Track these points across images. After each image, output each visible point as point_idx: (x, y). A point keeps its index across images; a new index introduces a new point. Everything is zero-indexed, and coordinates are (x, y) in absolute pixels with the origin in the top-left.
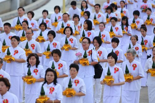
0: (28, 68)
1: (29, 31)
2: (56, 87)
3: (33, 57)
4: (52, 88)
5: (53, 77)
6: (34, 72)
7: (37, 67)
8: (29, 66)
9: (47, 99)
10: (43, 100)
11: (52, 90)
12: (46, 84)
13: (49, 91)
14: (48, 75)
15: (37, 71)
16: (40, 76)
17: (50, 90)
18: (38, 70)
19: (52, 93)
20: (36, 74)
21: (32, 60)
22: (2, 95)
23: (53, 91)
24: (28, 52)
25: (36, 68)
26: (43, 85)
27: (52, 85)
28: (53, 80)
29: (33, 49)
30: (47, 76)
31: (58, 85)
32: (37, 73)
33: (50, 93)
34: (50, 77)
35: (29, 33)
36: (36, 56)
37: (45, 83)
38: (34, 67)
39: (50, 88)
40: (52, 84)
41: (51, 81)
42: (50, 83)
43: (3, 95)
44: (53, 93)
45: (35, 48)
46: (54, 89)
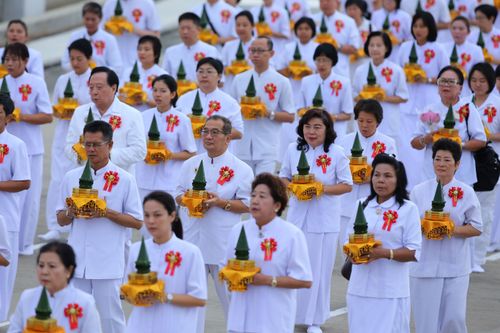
0: (300, 152)
1: (261, 44)
2: (402, 212)
3: (318, 121)
4: (390, 212)
5: (394, 180)
6: (319, 163)
7: (326, 150)
8: (302, 145)
9: (371, 244)
10: (360, 246)
11: (390, 219)
12: (374, 203)
13: (382, 222)
14: (377, 175)
15: (328, 162)
16: (336, 178)
17: (385, 218)
18: (329, 160)
19: (389, 230)
20: (324, 171)
21: (312, 130)
22: (260, 228)
23: (393, 221)
24: (255, 107)
25: (323, 153)
26: (364, 204)
27: (390, 204)
28: (392, 188)
29: (272, 97)
30: (374, 177)
31: (409, 204)
32: (328, 168)
33: (384, 227)
34: (382, 179)
35: (260, 51)
36: (325, 117)
37: (370, 198)
38: (320, 151)
39: (385, 214)
40: (392, 200)
41: (385, 193)
42: (386, 198)
43: (263, 227)
44: (394, 226)
45: (276, 94)
46: (395, 215)
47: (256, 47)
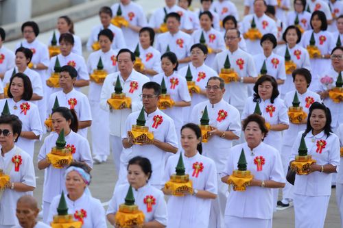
0: (255, 104)
1: (233, 33)
2: (329, 141)
4: (321, 141)
5: (325, 119)
6: (268, 110)
7: (272, 102)
8: (257, 98)
9: (310, 163)
10: (303, 164)
11: (321, 145)
12: (310, 134)
13: (316, 148)
14: (314, 116)
15: (273, 110)
16: (279, 120)
17: (318, 145)
18: (274, 108)
19: (320, 152)
20: (271, 116)
21: (264, 89)
22: (252, 150)
23: (323, 147)
24: (230, 75)
25: (270, 104)
26: (304, 135)
27: (321, 135)
28: (323, 125)
29: (241, 68)
30: (311, 118)
31: (333, 136)
32: (274, 113)
33: (317, 151)
34: (317, 119)
35: (232, 38)
37: (307, 131)
38: (268, 103)
39: (318, 142)
40: (322, 133)
41: (319, 128)
42: (318, 132)
43: (254, 149)
44: (324, 150)
45: (244, 66)
46: (324, 143)
47: (230, 36)
